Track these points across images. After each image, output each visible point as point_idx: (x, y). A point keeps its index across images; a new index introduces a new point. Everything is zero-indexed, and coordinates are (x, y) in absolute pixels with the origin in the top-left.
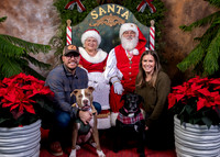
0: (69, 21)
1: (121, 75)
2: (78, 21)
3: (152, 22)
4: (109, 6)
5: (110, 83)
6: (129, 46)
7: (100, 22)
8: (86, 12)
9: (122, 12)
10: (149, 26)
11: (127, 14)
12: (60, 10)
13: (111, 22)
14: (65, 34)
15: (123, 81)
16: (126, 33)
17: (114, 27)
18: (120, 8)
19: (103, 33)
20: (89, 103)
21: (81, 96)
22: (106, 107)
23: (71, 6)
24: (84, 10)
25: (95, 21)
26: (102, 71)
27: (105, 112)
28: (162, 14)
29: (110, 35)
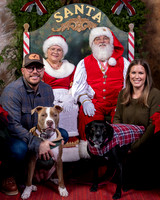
0: (26, 26)
1: (92, 92)
2: (38, 26)
3: (131, 26)
4: (76, 6)
5: (79, 103)
6: (103, 54)
7: (64, 27)
8: (47, 14)
9: (93, 13)
10: (127, 30)
11: (99, 16)
12: (15, 12)
13: (79, 26)
14: (21, 42)
15: (95, 100)
16: (97, 39)
17: (83, 32)
18: (91, 8)
19: (69, 40)
20: (54, 126)
21: (45, 115)
22: (73, 133)
23: (30, 8)
24: (45, 13)
25: (60, 25)
26: (69, 87)
27: (73, 139)
28: (143, 17)
29: (78, 42)
